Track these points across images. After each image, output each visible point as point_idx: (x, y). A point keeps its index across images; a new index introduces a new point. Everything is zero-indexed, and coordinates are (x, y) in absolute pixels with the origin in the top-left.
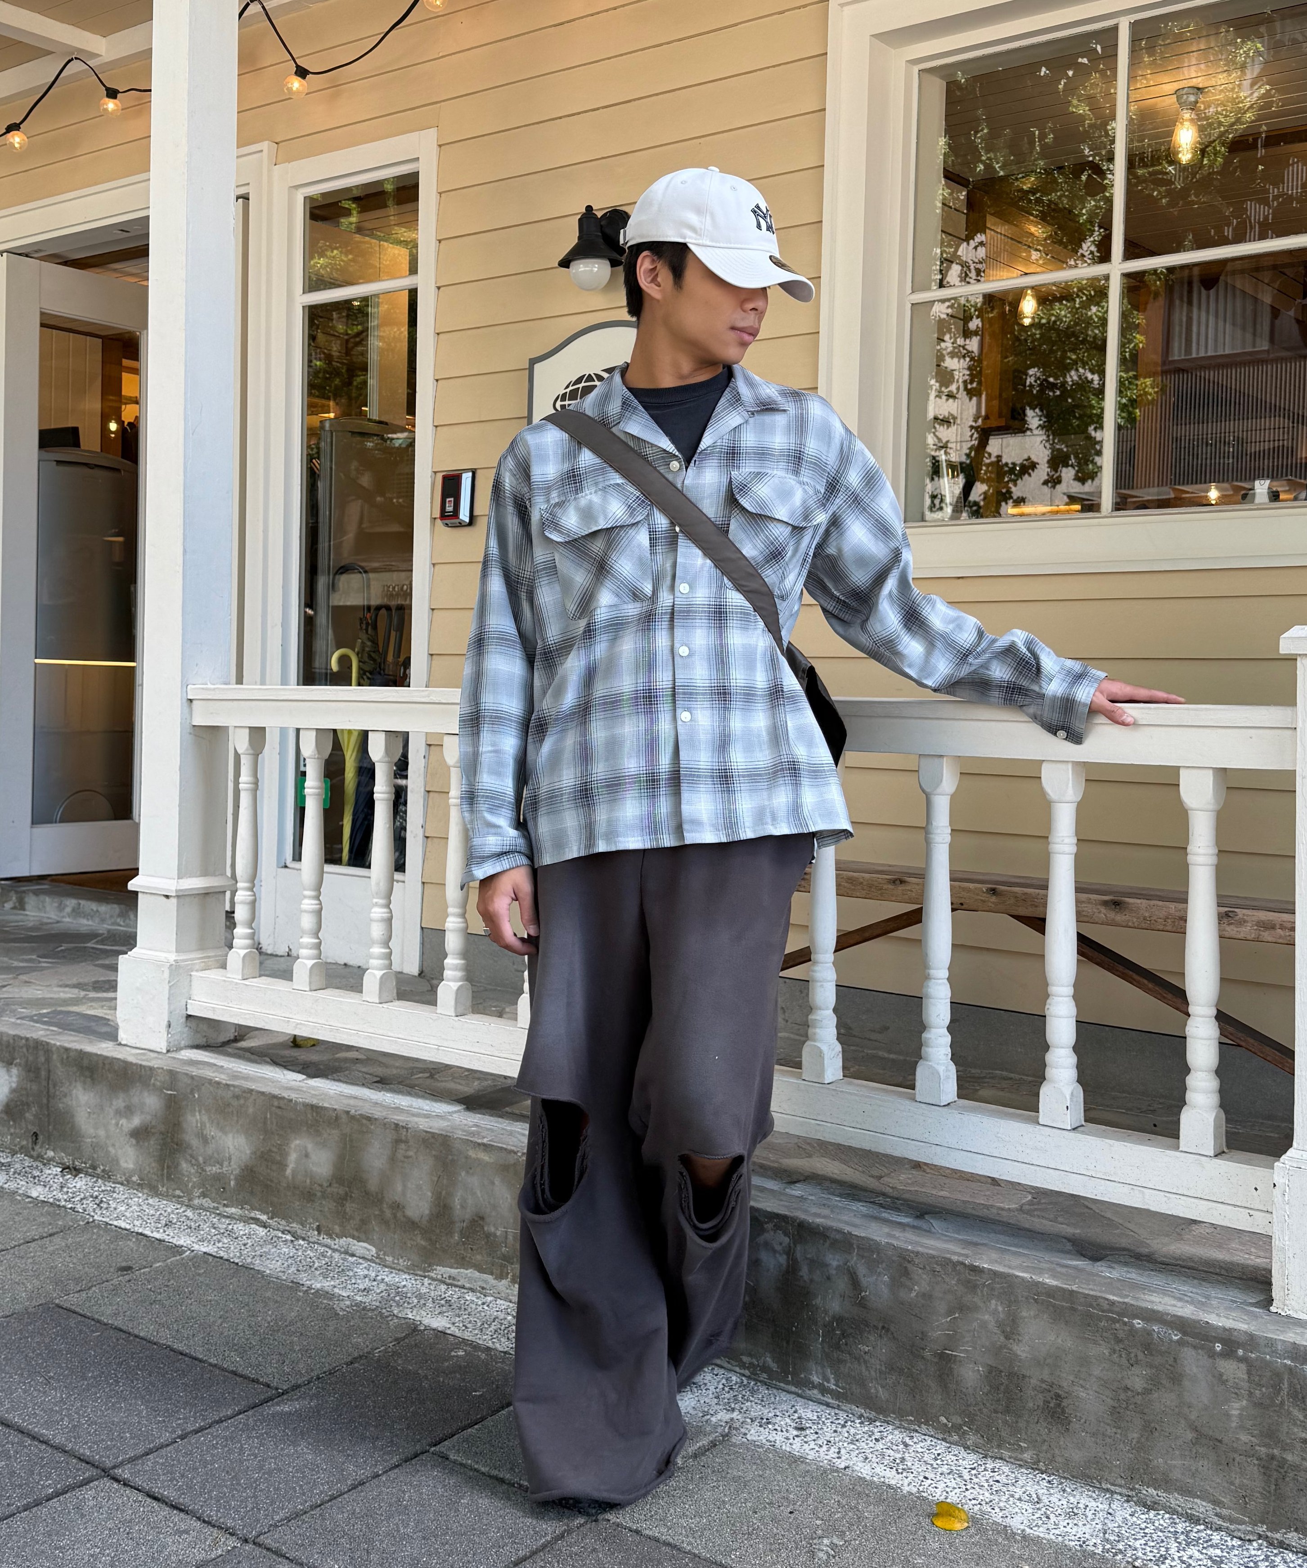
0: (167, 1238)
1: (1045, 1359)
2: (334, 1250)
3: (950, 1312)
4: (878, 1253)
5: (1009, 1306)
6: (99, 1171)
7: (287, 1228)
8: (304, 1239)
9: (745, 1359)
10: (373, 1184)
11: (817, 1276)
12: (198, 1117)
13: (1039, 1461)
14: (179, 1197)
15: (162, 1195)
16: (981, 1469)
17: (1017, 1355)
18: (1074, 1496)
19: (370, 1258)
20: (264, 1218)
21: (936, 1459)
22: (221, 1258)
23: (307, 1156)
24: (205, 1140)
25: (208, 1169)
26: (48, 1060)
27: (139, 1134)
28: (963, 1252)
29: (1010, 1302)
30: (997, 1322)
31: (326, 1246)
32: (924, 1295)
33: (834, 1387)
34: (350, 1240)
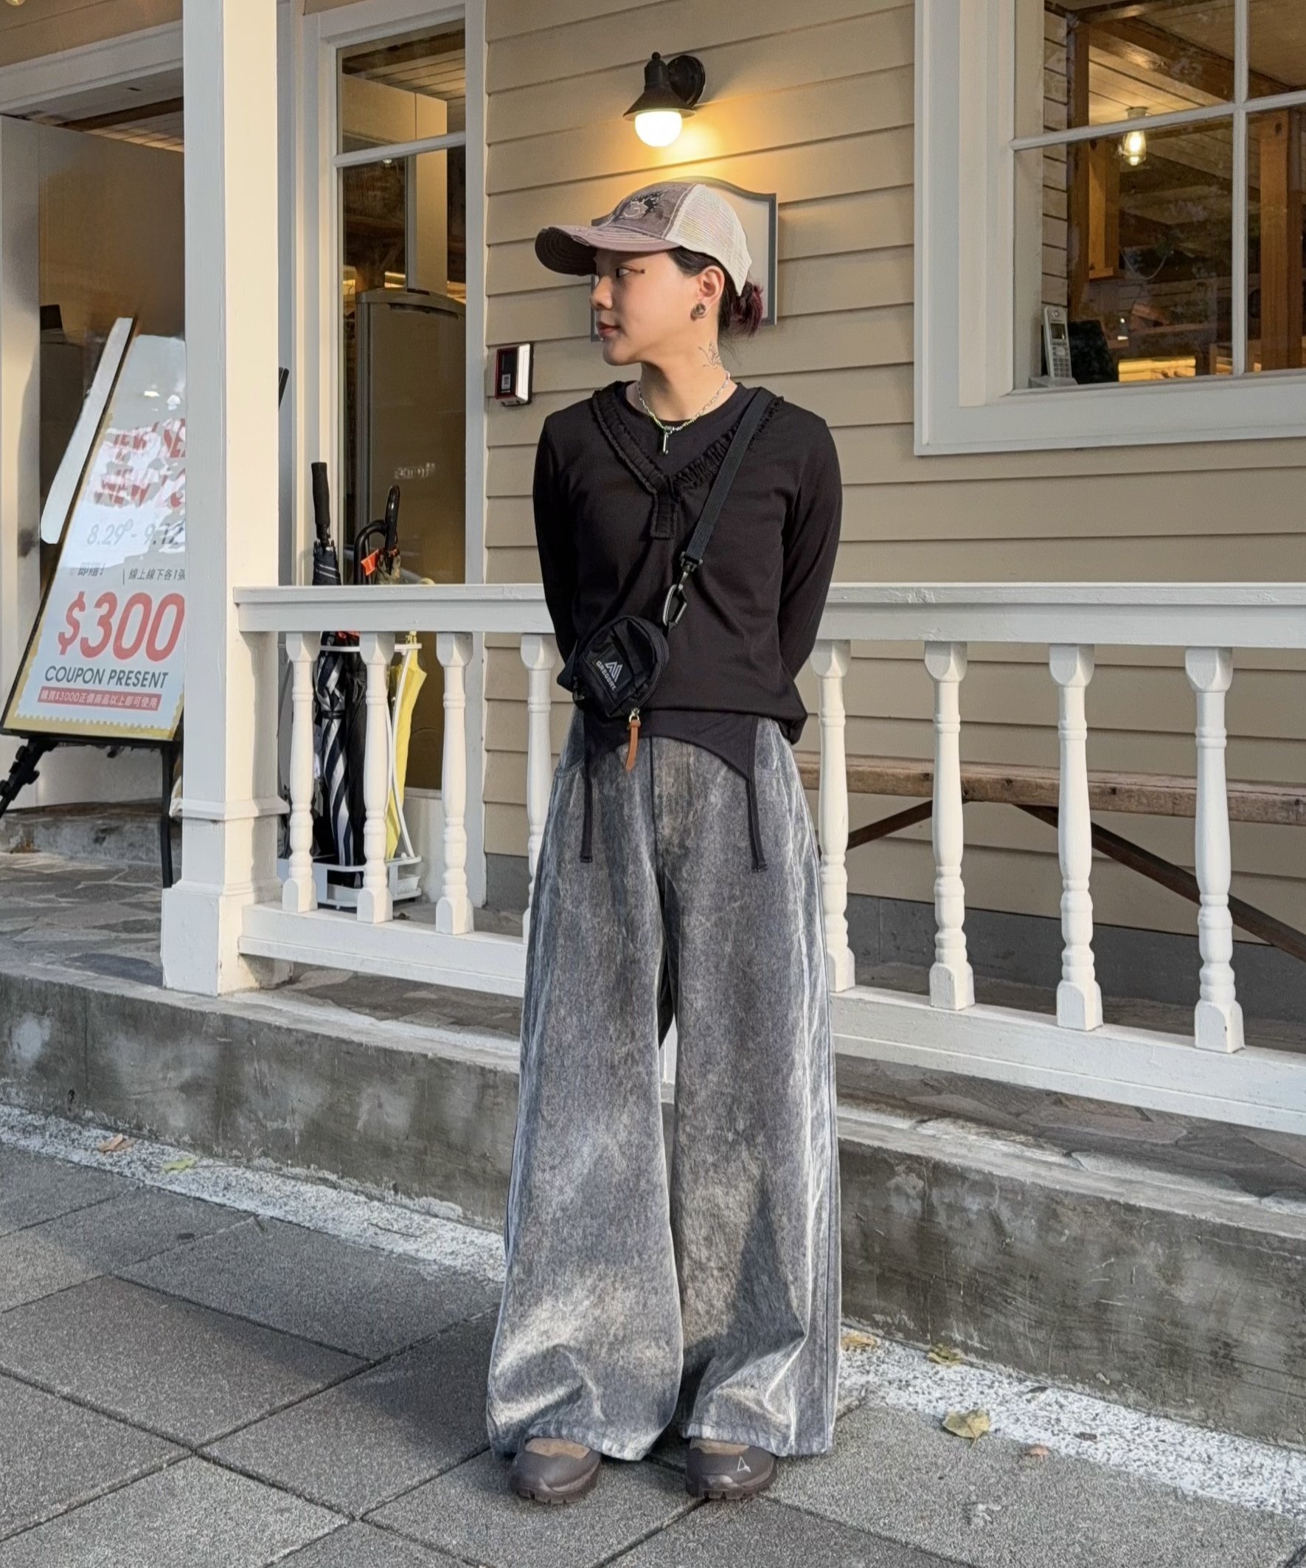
0: (228, 1203)
1: (1211, 1304)
2: (412, 1211)
3: (1105, 1256)
4: (1023, 1194)
5: (1170, 1248)
6: (145, 1132)
7: (360, 1188)
8: (379, 1200)
9: (878, 1317)
10: (456, 1137)
11: (956, 1223)
12: (257, 1068)
13: (1208, 1418)
14: (237, 1157)
15: (217, 1156)
16: (1144, 1428)
17: (1180, 1302)
18: (1248, 1455)
19: (456, 1218)
20: (333, 1177)
21: (1094, 1419)
22: (290, 1222)
23: (380, 1106)
24: (265, 1092)
25: (269, 1124)
26: (85, 1009)
27: (190, 1089)
28: (1116, 1190)
29: (1170, 1242)
30: (1157, 1266)
31: (405, 1207)
32: (1075, 1239)
33: (978, 1345)
34: (431, 1199)
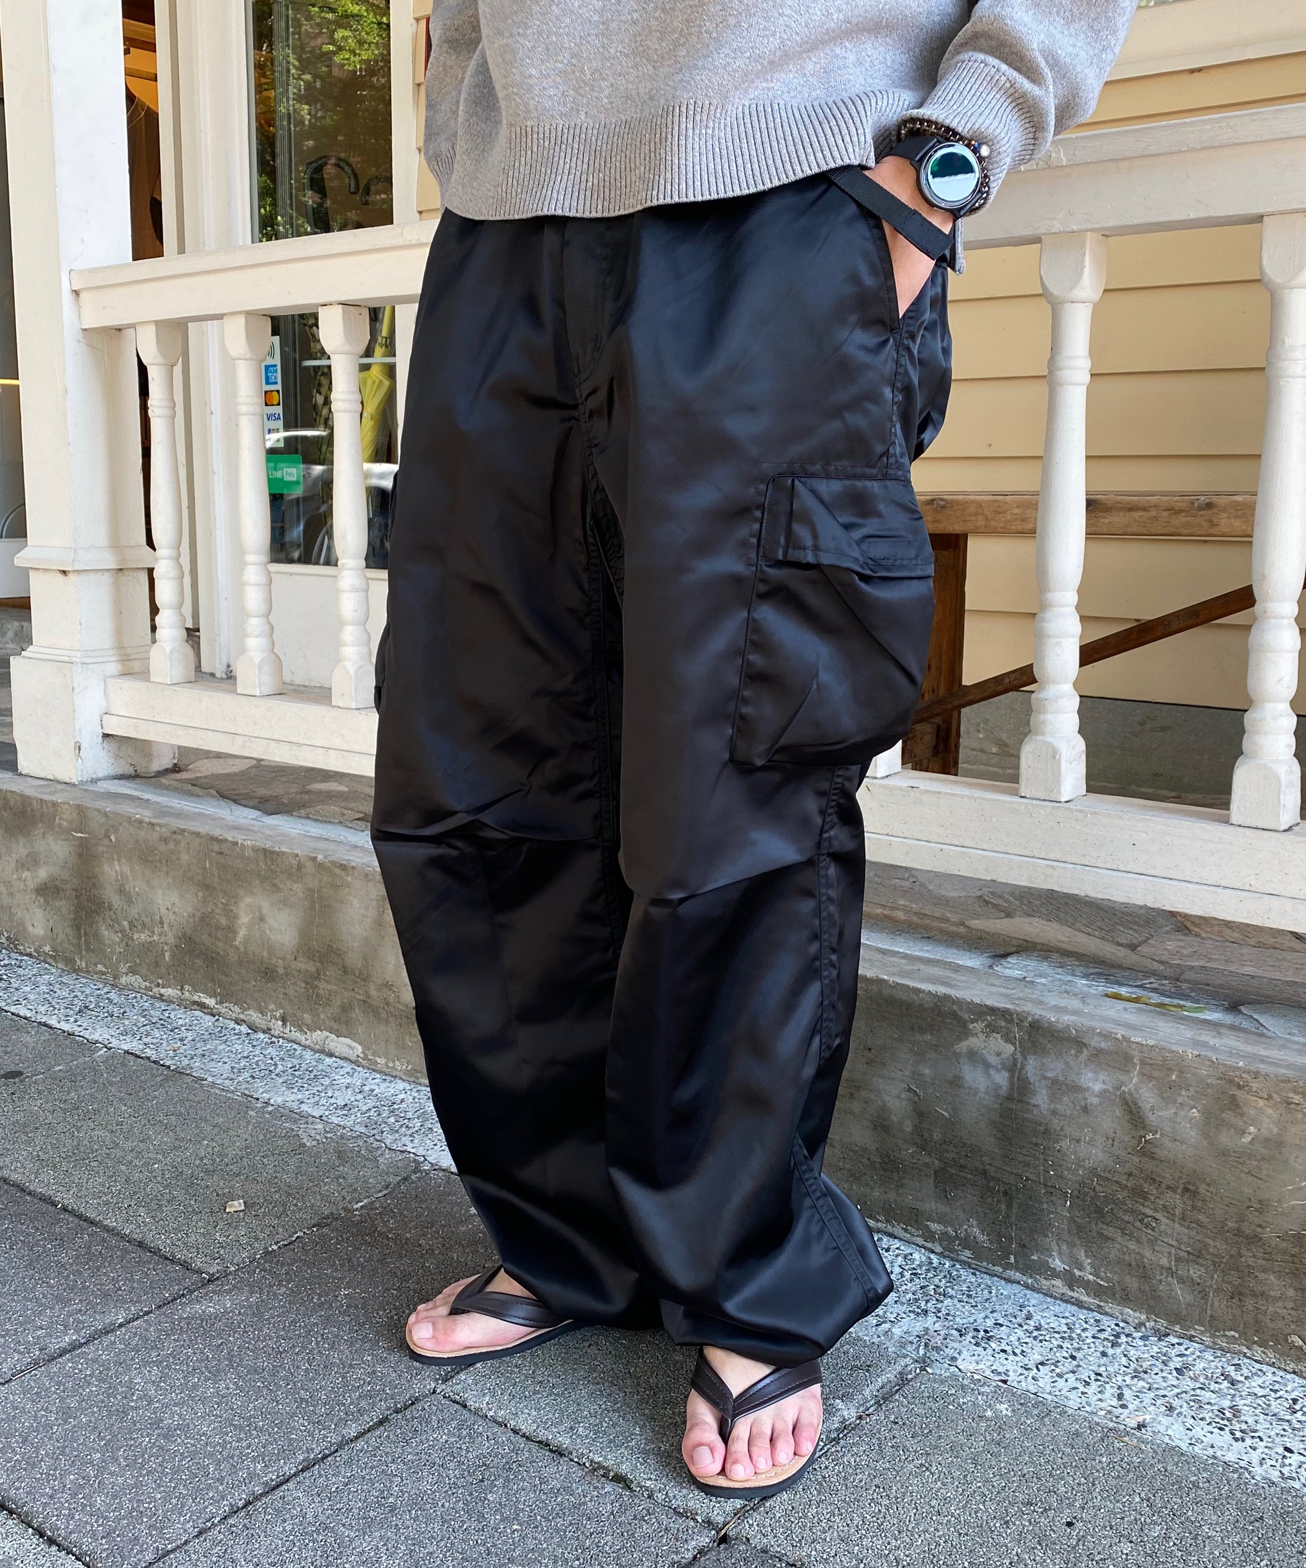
0: (77, 1031)
2: (305, 1047)
4: (1181, 1072)
6: (3, 939)
7: (242, 1016)
8: (264, 1032)
9: (934, 1226)
10: (354, 959)
11: (1065, 1105)
12: (118, 868)
14: (103, 973)
15: (80, 971)
19: (353, 1058)
20: (210, 1002)
21: (1293, 1410)
22: (148, 1059)
23: (262, 919)
24: (129, 898)
25: (135, 936)
31: (295, 1041)
32: (1267, 1140)
34: (326, 1033)
